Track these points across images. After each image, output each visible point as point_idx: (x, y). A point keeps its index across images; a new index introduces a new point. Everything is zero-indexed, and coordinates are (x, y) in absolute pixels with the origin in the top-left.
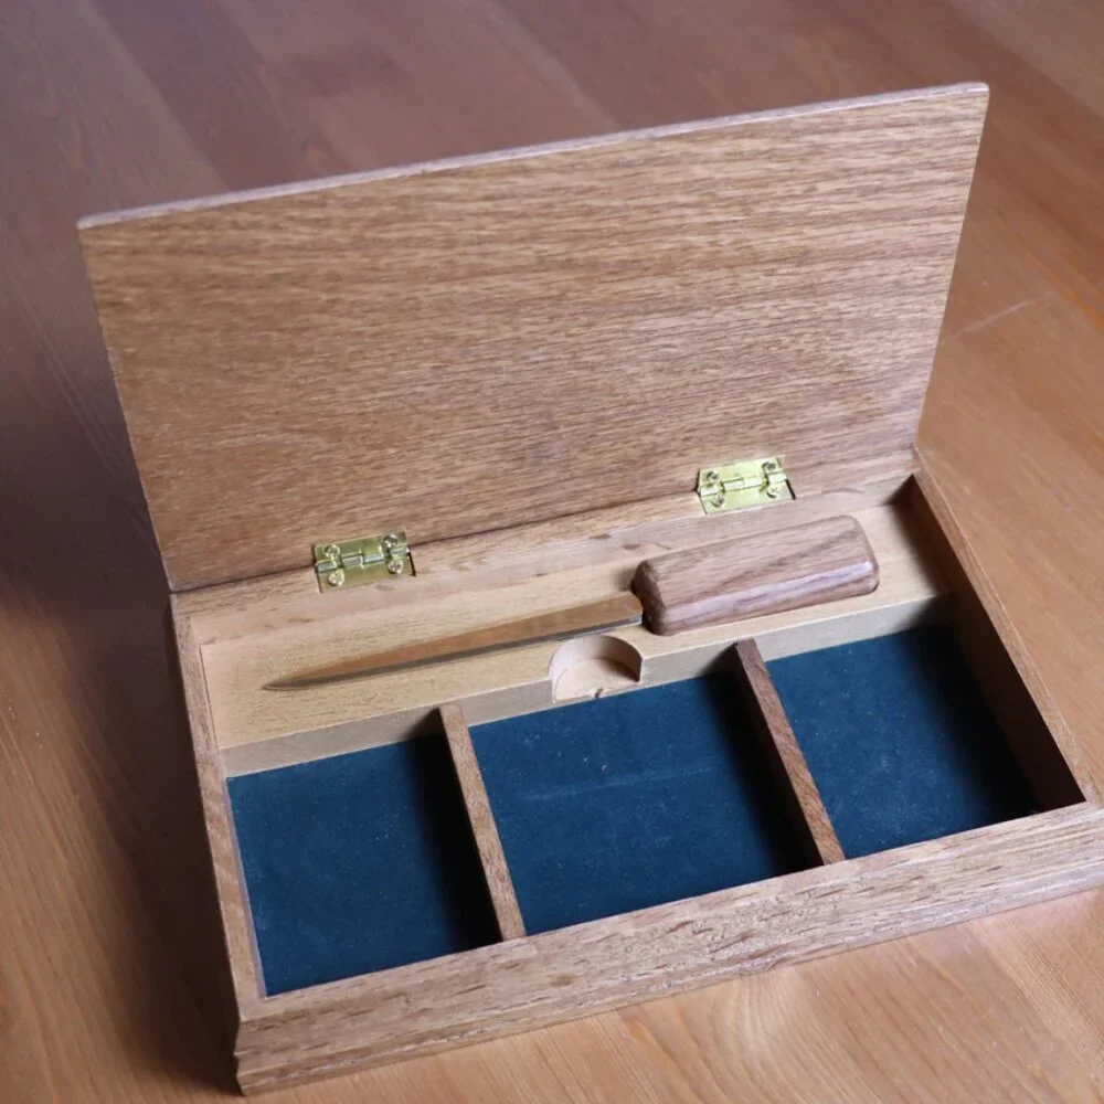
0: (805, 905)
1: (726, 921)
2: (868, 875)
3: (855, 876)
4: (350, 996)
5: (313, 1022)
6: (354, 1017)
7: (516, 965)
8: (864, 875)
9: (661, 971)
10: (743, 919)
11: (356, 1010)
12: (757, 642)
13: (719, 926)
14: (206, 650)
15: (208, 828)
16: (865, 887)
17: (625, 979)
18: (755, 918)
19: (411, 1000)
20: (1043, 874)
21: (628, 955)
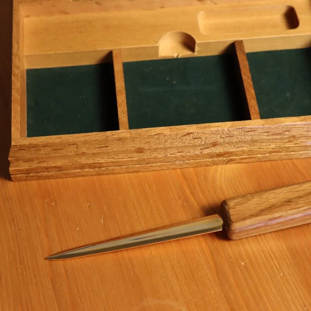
0: (240, 135)
1: (206, 136)
2: (267, 126)
3: (262, 125)
4: (55, 142)
5: (40, 150)
7: (121, 139)
8: (265, 126)
9: (180, 154)
10: (214, 136)
11: (56, 148)
13: (204, 138)
14: (26, 20)
15: (13, 78)
16: (265, 131)
17: (165, 155)
18: (219, 136)
19: (79, 147)
21: (166, 143)
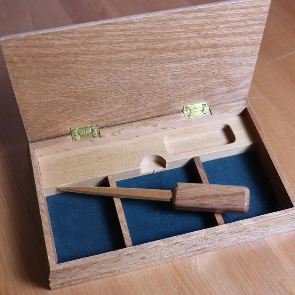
0: (213, 237)
1: (189, 242)
2: (231, 229)
3: (227, 229)
4: (82, 264)
5: (72, 271)
6: (83, 269)
7: (130, 254)
8: (229, 229)
9: (171, 255)
10: (195, 241)
11: (84, 267)
12: (200, 157)
13: (188, 243)
15: (41, 213)
16: (230, 232)
17: (161, 257)
18: (198, 241)
19: (99, 264)
20: (281, 227)
21: (162, 251)
